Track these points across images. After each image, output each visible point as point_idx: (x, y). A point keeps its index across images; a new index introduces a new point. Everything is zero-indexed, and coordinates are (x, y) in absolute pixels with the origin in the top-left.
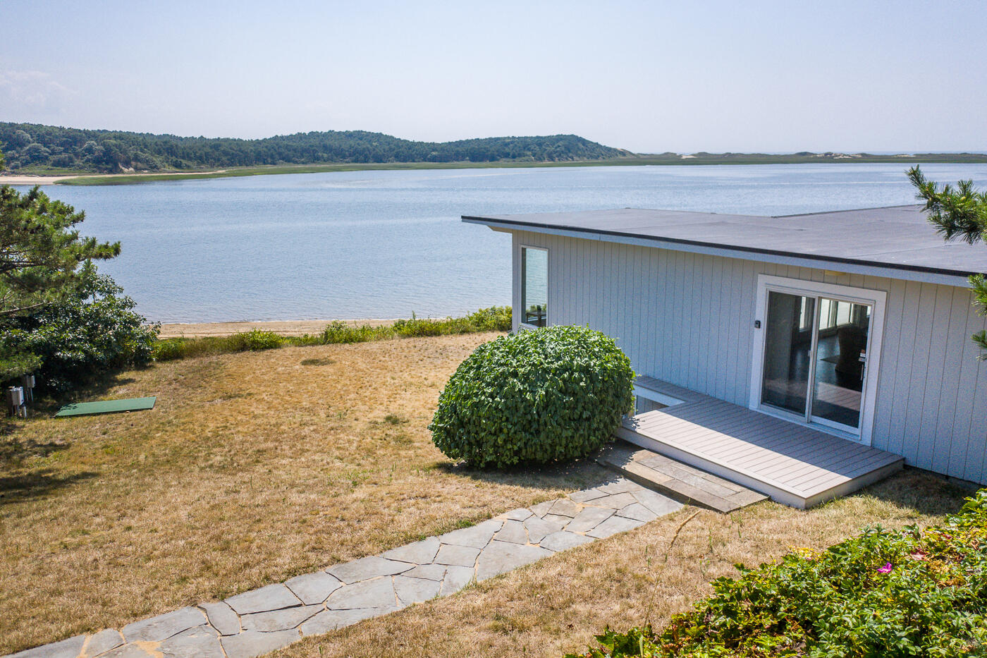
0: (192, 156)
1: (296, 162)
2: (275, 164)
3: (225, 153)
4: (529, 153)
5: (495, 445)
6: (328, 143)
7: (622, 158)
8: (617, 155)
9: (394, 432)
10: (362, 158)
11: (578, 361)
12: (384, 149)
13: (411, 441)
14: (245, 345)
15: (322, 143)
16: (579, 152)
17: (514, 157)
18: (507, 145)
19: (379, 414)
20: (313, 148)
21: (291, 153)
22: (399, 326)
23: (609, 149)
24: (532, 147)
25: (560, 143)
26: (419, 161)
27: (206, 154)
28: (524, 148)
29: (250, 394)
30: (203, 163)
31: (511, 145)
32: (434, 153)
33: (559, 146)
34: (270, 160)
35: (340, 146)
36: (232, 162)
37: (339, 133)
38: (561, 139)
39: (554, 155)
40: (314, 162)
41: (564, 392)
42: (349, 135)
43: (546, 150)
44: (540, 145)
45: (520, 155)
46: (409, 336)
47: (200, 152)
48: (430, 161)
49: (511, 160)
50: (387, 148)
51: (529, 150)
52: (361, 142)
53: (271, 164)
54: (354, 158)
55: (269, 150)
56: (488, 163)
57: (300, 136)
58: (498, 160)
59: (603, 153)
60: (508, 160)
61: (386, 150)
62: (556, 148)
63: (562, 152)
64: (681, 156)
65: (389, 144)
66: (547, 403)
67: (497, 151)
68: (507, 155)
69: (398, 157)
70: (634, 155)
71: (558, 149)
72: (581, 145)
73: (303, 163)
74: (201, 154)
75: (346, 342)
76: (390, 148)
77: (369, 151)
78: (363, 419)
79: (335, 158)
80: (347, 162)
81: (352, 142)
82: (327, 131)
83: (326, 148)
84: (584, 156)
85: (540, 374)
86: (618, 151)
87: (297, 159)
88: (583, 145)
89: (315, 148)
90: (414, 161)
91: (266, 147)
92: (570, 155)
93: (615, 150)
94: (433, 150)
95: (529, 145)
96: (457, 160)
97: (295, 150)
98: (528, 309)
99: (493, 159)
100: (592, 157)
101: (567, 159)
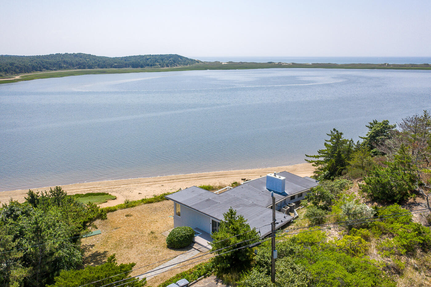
0: (2, 70)
1: (52, 70)
2: (41, 71)
3: (17, 67)
4: (158, 64)
5: (177, 246)
6: (66, 59)
7: (198, 64)
8: (195, 63)
9: (153, 235)
10: (82, 67)
11: (187, 234)
12: (92, 63)
13: (157, 238)
14: (109, 211)
15: (63, 60)
16: (179, 63)
17: (151, 66)
18: (148, 59)
19: (149, 231)
20: (59, 63)
21: (49, 66)
22: (143, 200)
23: (192, 60)
24: (159, 61)
25: (171, 59)
26: (109, 68)
27: (9, 68)
28: (156, 62)
29: (120, 228)
30: (8, 72)
31: (150, 59)
32: (115, 64)
33: (171, 60)
34: (38, 69)
35: (72, 61)
36: (21, 71)
37: (70, 54)
38: (171, 57)
39: (169, 65)
40: (59, 69)
41: (185, 238)
42: (75, 55)
43: (165, 62)
44: (162, 60)
45: (154, 65)
46: (146, 204)
47: (6, 68)
48: (114, 68)
49: (150, 67)
50: (93, 62)
51: (158, 62)
52: (81, 59)
53: (39, 71)
54: (78, 67)
55: (38, 65)
56: (140, 69)
57: (52, 56)
58: (145, 67)
59: (190, 62)
60: (149, 67)
61: (93, 63)
62: (169, 61)
63: (172, 63)
64: (222, 63)
65: (94, 60)
66: (183, 240)
67: (144, 63)
68: (148, 65)
69: (99, 66)
70: (202, 62)
71: (170, 62)
72: (180, 59)
73: (55, 70)
74: (6, 69)
75: (132, 207)
76: (95, 62)
77: (85, 63)
78: (146, 233)
79: (69, 66)
80: (75, 69)
81: (77, 59)
82: (65, 53)
83: (65, 62)
84: (182, 64)
85: (182, 236)
86: (196, 61)
87: (52, 68)
88: (181, 59)
89: (60, 63)
90: (106, 68)
91: (36, 63)
92: (175, 64)
93: (194, 60)
94: (115, 63)
95: (157, 60)
96: (126, 67)
97: (50, 64)
98: (177, 212)
99: (142, 67)
100: (185, 64)
101: (174, 66)
